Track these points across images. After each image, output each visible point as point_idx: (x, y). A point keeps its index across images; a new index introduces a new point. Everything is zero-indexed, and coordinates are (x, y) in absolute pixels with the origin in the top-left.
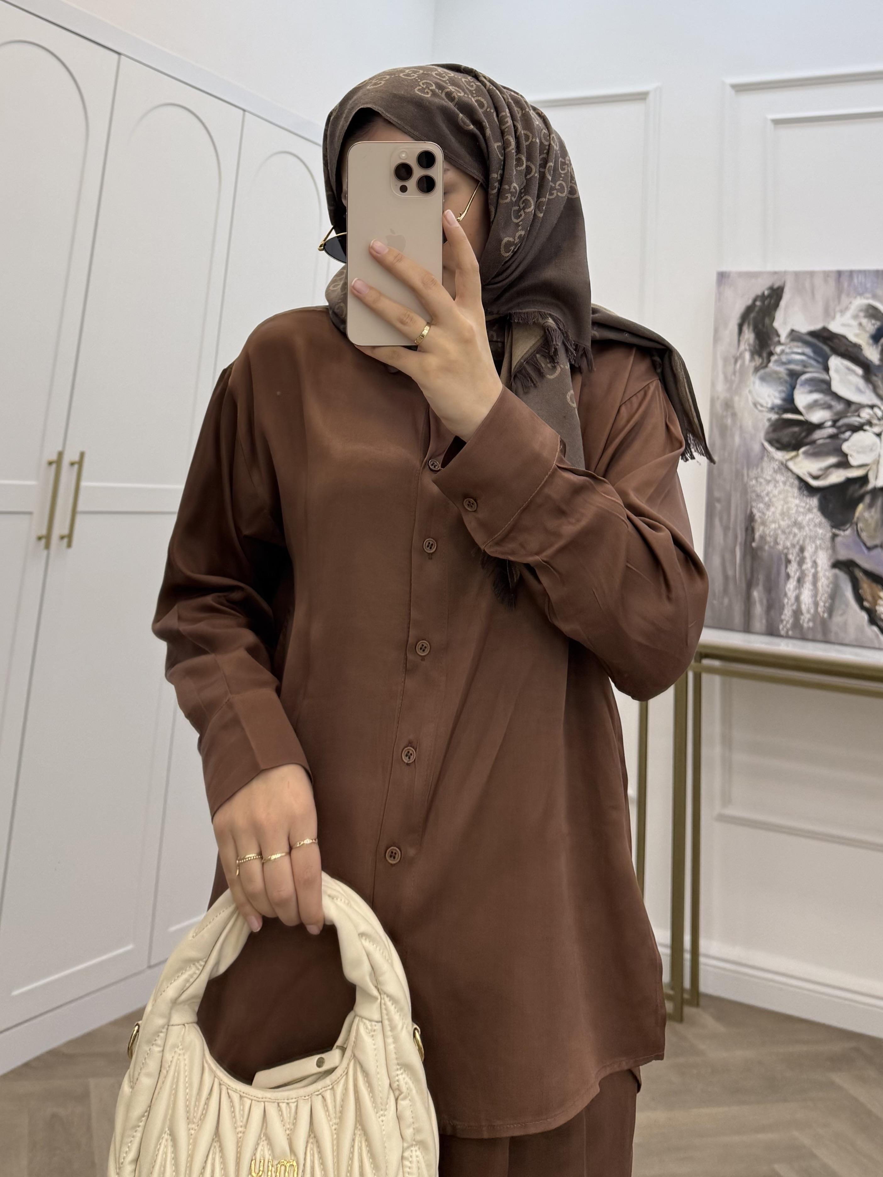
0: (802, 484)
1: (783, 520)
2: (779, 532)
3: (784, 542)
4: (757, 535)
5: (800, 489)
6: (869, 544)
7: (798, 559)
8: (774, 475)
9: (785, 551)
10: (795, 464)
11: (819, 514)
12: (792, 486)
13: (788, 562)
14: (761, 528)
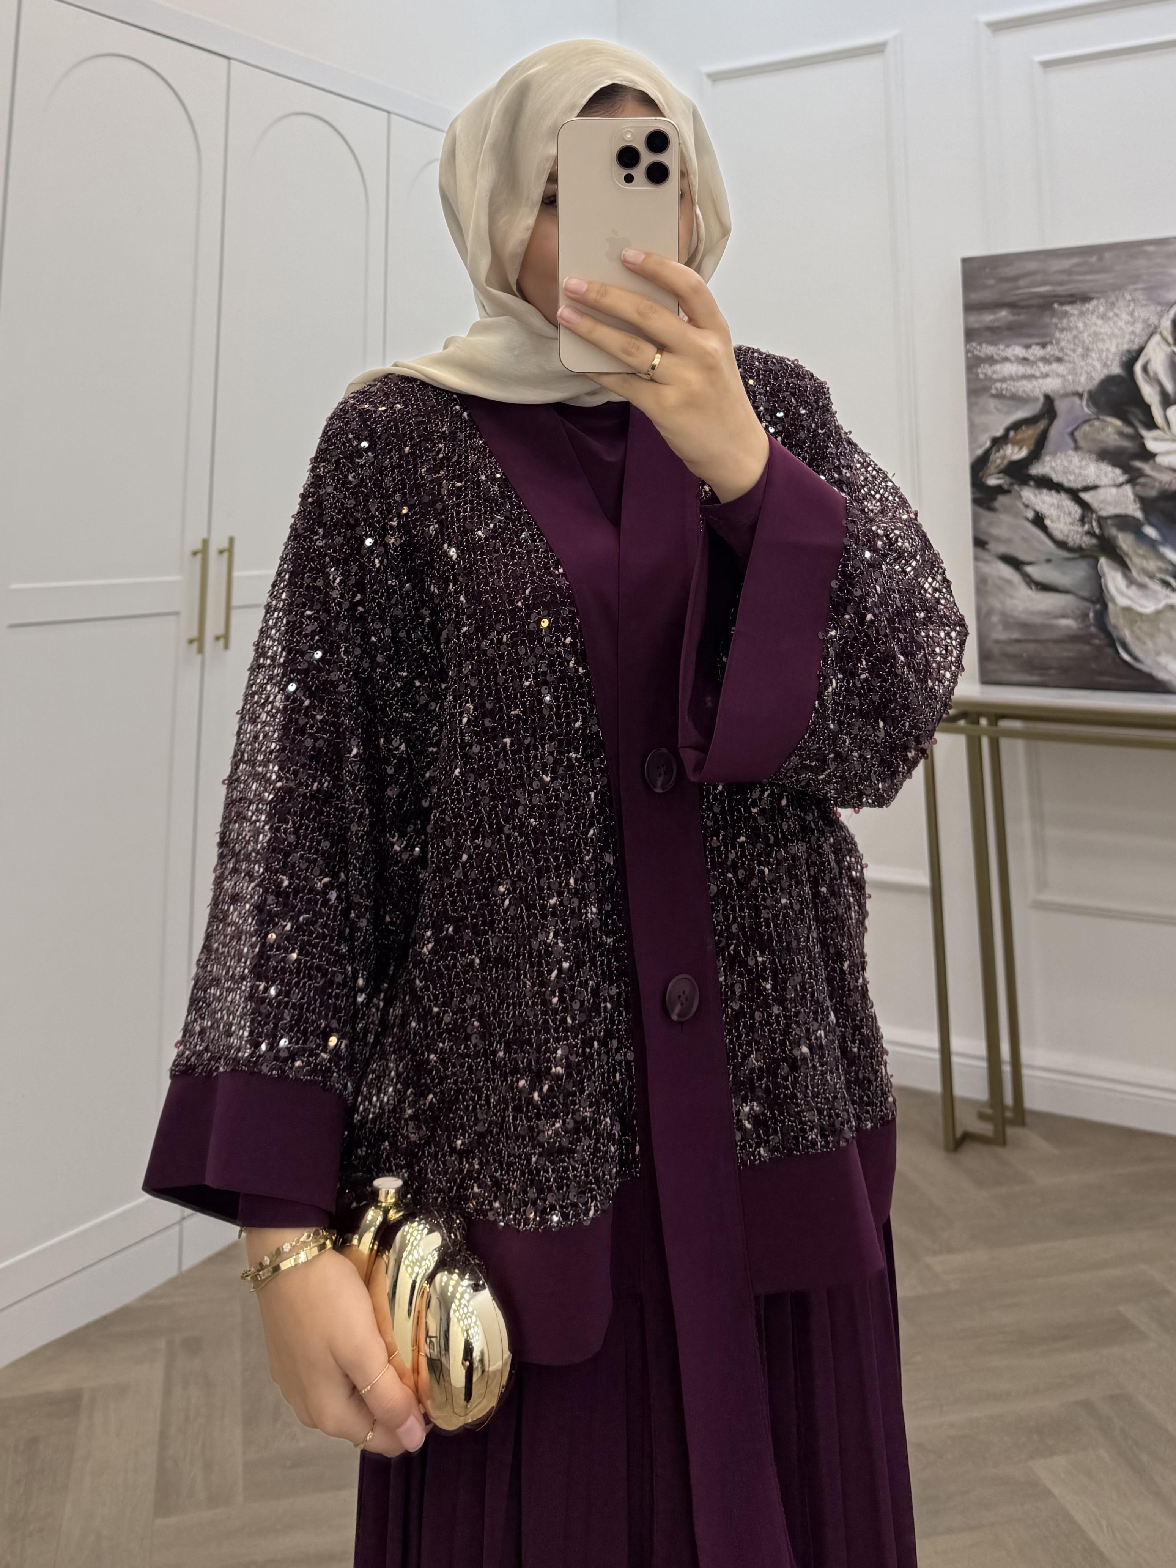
0: (1134, 354)
1: (1090, 335)
2: (1075, 332)
3: (1065, 338)
4: (1067, 308)
5: (1129, 351)
6: (1078, 434)
7: (1048, 357)
8: (1141, 321)
9: (1054, 342)
10: (1159, 344)
11: (1102, 376)
12: (1132, 341)
13: (1043, 346)
14: (1076, 312)
